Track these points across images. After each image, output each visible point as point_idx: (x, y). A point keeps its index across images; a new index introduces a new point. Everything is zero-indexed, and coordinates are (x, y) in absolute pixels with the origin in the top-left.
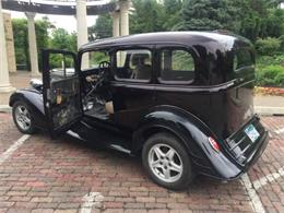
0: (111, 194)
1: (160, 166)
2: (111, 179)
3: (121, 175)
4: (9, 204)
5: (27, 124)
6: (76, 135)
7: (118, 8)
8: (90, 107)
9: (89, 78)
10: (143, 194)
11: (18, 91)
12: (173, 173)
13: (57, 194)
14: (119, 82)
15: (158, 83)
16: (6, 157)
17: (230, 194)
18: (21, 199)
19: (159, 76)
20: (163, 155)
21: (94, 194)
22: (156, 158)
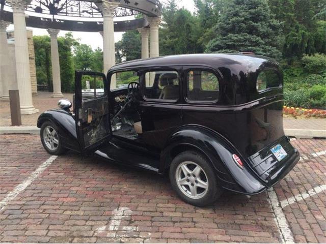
0: (139, 209)
1: (186, 183)
2: (139, 197)
3: (149, 193)
4: (44, 216)
5: (55, 145)
6: (105, 155)
7: (147, 24)
8: (118, 128)
9: (118, 99)
10: (170, 209)
11: (46, 112)
12: (200, 190)
13: (88, 208)
14: (148, 102)
15: (185, 102)
16: (36, 176)
17: (255, 212)
18: (54, 212)
19: (187, 96)
20: (190, 172)
21: (123, 209)
22: (183, 176)
